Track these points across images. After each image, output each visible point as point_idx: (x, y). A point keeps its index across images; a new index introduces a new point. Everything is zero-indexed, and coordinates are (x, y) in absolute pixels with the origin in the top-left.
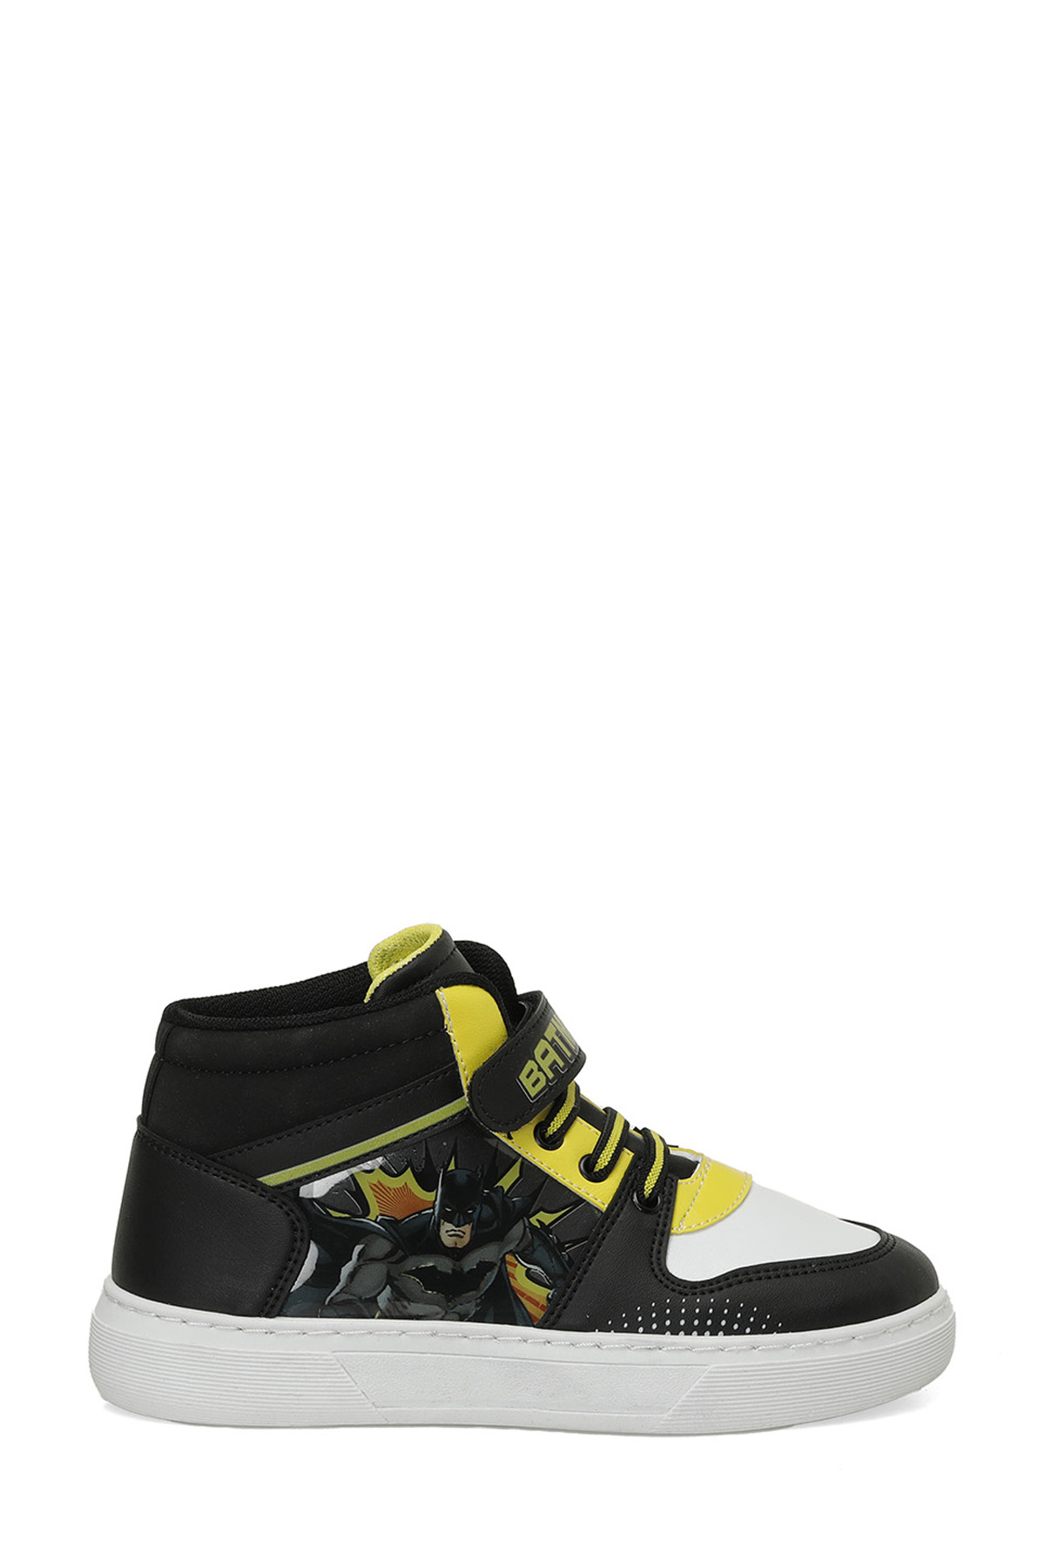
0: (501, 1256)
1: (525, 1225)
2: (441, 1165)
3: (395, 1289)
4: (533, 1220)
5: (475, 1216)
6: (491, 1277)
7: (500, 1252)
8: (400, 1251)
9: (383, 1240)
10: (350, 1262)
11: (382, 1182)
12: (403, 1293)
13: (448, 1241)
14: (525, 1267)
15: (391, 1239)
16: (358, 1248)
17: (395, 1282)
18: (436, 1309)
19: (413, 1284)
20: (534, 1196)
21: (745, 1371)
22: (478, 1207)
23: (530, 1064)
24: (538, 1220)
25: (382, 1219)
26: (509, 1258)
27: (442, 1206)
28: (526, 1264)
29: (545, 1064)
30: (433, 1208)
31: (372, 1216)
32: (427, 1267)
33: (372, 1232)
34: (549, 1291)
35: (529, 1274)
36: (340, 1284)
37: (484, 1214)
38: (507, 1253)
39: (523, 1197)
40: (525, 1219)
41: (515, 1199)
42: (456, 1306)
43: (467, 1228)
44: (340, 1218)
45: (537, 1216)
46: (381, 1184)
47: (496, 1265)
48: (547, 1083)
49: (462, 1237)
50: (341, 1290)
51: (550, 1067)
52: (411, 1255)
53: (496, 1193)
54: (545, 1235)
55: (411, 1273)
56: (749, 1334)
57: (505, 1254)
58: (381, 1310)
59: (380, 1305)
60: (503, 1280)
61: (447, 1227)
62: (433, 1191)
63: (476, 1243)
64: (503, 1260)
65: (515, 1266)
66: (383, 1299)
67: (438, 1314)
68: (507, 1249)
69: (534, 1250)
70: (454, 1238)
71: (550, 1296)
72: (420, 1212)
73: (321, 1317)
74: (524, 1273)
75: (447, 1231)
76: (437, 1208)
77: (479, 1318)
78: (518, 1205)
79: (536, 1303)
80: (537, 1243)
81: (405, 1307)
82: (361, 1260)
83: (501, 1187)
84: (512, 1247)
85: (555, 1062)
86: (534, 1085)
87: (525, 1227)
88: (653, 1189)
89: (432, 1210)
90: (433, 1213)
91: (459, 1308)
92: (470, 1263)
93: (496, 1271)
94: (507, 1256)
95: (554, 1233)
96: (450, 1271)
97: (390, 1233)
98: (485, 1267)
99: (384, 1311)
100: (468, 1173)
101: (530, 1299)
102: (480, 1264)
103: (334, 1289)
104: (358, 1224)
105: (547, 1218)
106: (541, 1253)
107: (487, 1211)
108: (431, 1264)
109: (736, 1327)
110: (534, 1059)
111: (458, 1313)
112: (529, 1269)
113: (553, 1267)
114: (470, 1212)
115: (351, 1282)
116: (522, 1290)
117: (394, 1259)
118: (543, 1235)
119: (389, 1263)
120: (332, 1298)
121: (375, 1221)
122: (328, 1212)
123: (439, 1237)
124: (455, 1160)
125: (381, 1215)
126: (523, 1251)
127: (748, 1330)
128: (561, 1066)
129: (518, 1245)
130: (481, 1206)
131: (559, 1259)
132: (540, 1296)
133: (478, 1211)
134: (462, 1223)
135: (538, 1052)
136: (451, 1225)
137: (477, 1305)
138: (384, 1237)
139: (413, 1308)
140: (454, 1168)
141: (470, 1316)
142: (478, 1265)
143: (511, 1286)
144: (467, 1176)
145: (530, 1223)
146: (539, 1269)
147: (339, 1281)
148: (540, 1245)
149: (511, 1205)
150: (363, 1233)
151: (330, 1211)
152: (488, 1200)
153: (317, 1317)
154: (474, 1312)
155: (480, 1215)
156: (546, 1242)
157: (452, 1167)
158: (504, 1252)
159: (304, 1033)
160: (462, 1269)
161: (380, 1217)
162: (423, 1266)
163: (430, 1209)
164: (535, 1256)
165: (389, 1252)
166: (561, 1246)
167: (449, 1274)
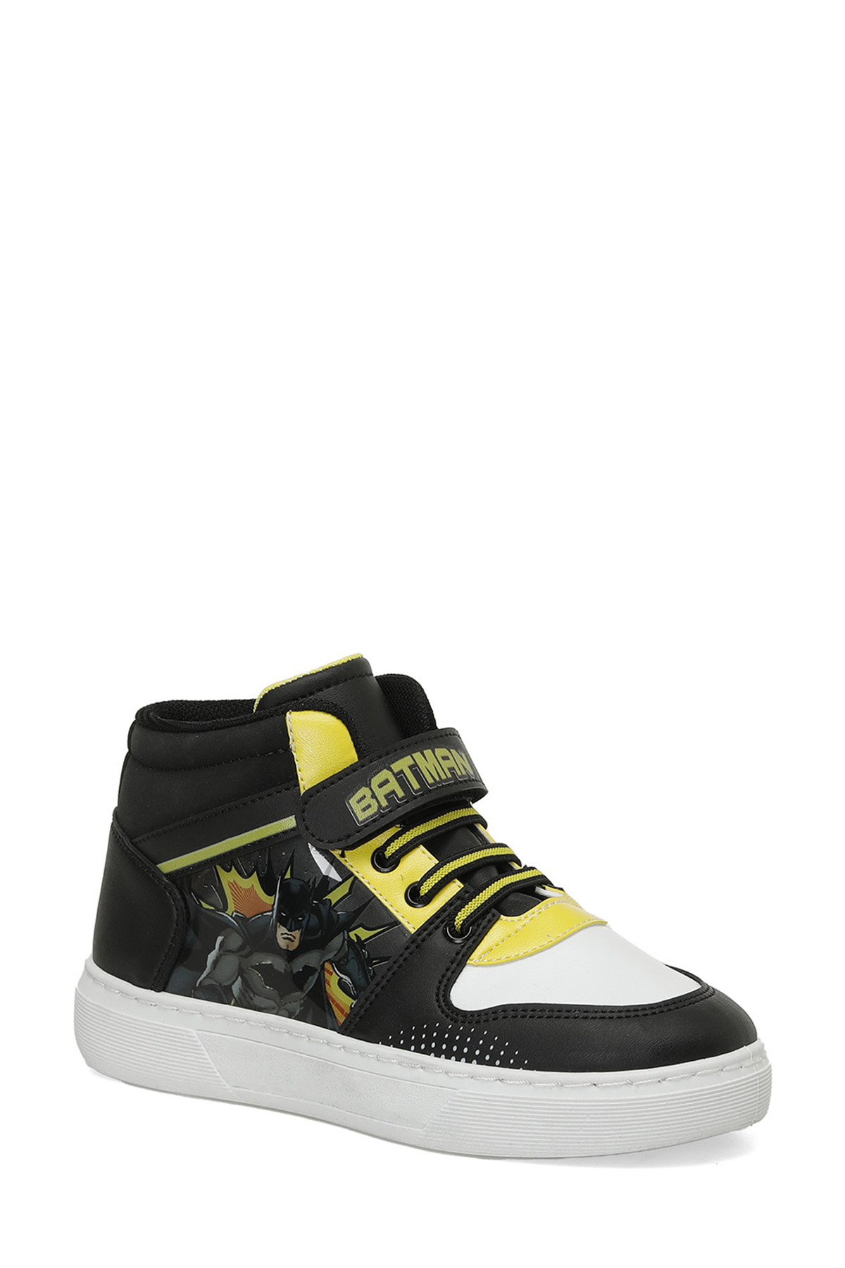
0: (321, 963)
1: (344, 938)
2: (280, 873)
3: (244, 981)
4: (352, 935)
5: (304, 923)
6: (313, 980)
7: (320, 960)
8: (248, 946)
9: (237, 935)
10: (214, 951)
11: (237, 882)
12: (249, 985)
13: (282, 943)
14: (339, 976)
15: (242, 935)
16: (220, 939)
17: (245, 975)
18: (272, 1003)
19: (257, 976)
20: (358, 912)
21: (486, 1100)
22: (307, 915)
23: (364, 791)
24: (356, 935)
25: (236, 915)
26: (327, 966)
27: (279, 911)
28: (339, 973)
29: (381, 793)
30: (272, 911)
31: (229, 911)
32: (266, 964)
33: (230, 927)
34: (353, 1001)
35: (341, 984)
36: (207, 969)
37: (311, 923)
38: (326, 961)
39: (348, 912)
40: (345, 932)
41: (339, 913)
42: (286, 1004)
43: (297, 934)
44: (208, 909)
45: (355, 932)
46: (235, 883)
47: (316, 970)
48: (378, 810)
49: (293, 941)
50: (207, 975)
51: (386, 796)
52: (256, 951)
53: (324, 905)
54: (359, 949)
55: (255, 967)
56: (498, 1066)
57: (324, 962)
58: (235, 999)
59: (234, 993)
60: (321, 985)
61: (282, 930)
62: (272, 895)
63: (303, 948)
64: (323, 966)
65: (331, 974)
66: (236, 988)
67: (274, 1008)
68: (327, 958)
69: (348, 962)
70: (287, 941)
71: (353, 1006)
72: (262, 913)
73: (194, 997)
74: (337, 981)
75: (282, 934)
76: (275, 911)
77: (301, 1017)
78: (341, 919)
79: (342, 1011)
80: (351, 955)
81: (251, 999)
82: (221, 950)
83: (330, 900)
84: (330, 956)
85: (393, 792)
86: (364, 810)
87: (344, 940)
88: (464, 920)
89: (271, 913)
90: (272, 916)
91: (289, 1006)
92: (298, 966)
93: (316, 976)
94: (326, 963)
95: (366, 948)
96: (283, 971)
97: (242, 929)
98: (309, 970)
99: (237, 999)
100: (302, 883)
101: (337, 1006)
102: (306, 968)
103: (203, 973)
104: (220, 918)
105: (364, 934)
106: (353, 965)
107: (314, 921)
108: (270, 963)
109: (487, 1058)
110: (369, 786)
111: (288, 1010)
112: (341, 978)
113: (360, 979)
114: (300, 919)
115: (214, 969)
116: (333, 997)
117: (244, 953)
118: (357, 950)
119: (241, 956)
120: (201, 981)
121: (231, 917)
122: (200, 903)
123: (276, 938)
124: (291, 870)
125: (236, 911)
126: (340, 960)
127: (498, 1063)
128: (400, 796)
129: (335, 955)
130: (310, 916)
131: (365, 972)
132: (346, 1004)
133: (306, 919)
134: (293, 928)
135: (376, 781)
136: (285, 929)
137: (301, 1006)
138: (238, 933)
139: (258, 1000)
140: (289, 877)
141: (296, 1014)
142: (303, 968)
143: (326, 992)
144: (300, 885)
145: (349, 936)
146: (349, 980)
147: (206, 967)
148: (353, 958)
149: (335, 917)
150: (223, 926)
151: (202, 902)
152: (317, 911)
153: (191, 997)
154: (299, 1011)
155: (307, 923)
156: (358, 954)
157: (288, 876)
158: (324, 960)
159: (192, 739)
160: (292, 970)
161: (235, 913)
162: (264, 963)
163: (269, 912)
164: (347, 967)
165: (241, 946)
166: (369, 961)
167: (281, 973)
